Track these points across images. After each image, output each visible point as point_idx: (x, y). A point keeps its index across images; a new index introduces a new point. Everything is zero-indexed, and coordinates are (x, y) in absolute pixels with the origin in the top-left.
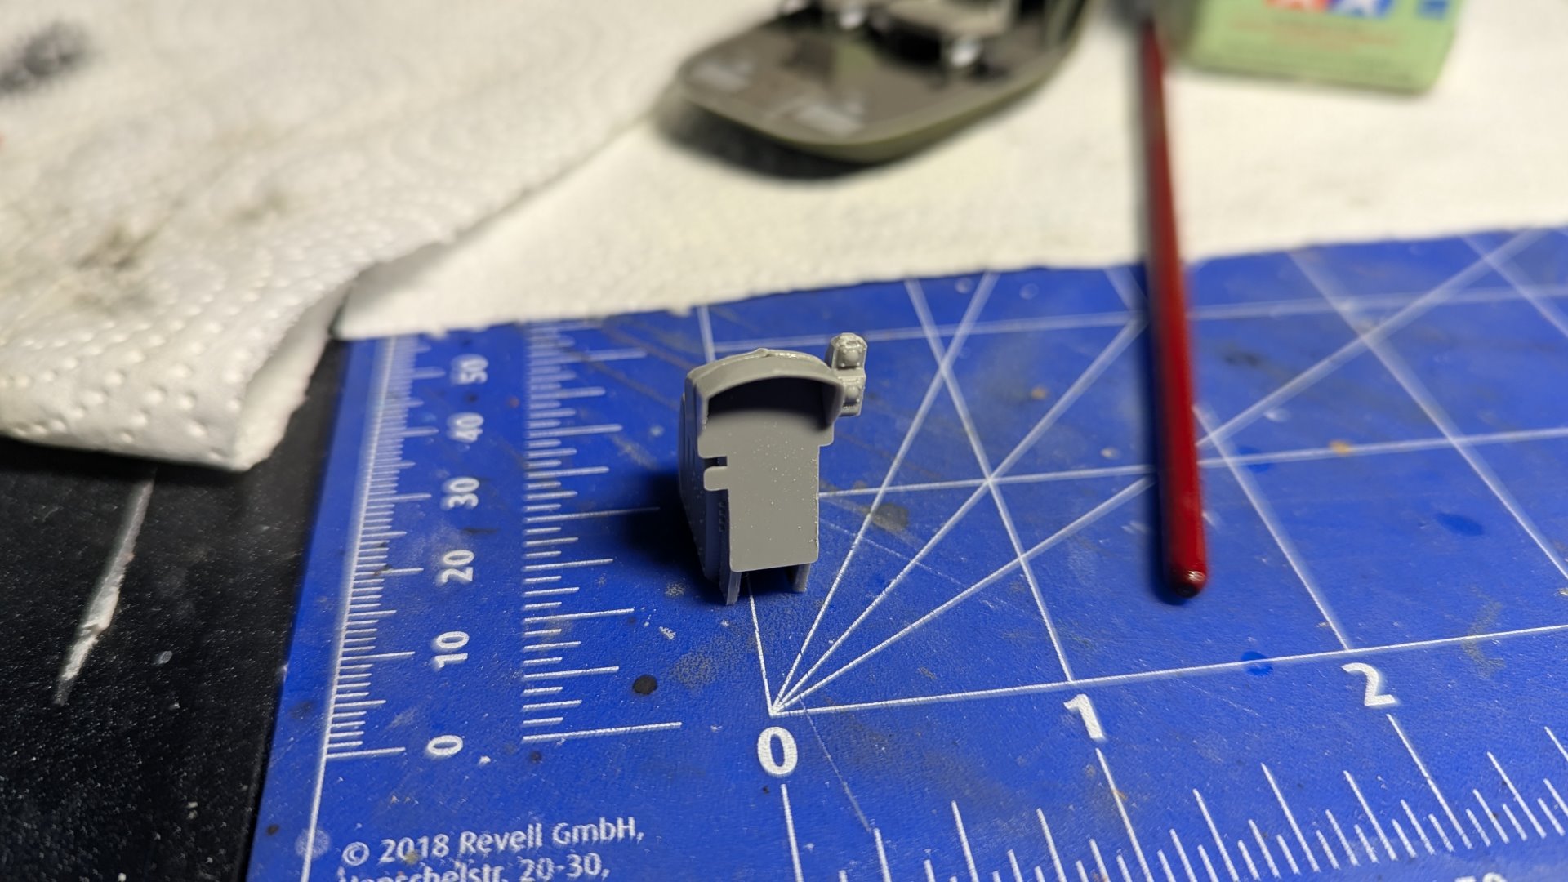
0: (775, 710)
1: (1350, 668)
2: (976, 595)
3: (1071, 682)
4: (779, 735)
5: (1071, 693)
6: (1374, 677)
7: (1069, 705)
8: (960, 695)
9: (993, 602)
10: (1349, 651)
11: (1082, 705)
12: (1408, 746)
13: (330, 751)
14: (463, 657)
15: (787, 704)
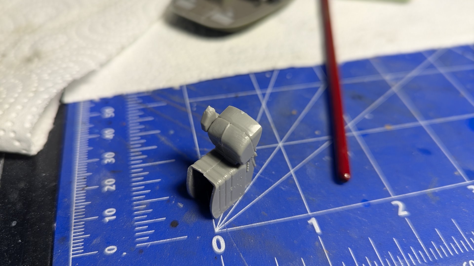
0: (217, 230)
1: (394, 203)
2: (278, 186)
3: (310, 213)
4: (219, 238)
5: (310, 218)
6: (401, 205)
7: (309, 222)
8: (275, 220)
9: (284, 187)
10: (393, 197)
11: (314, 222)
12: (412, 228)
13: (73, 254)
14: (114, 217)
15: (221, 227)
